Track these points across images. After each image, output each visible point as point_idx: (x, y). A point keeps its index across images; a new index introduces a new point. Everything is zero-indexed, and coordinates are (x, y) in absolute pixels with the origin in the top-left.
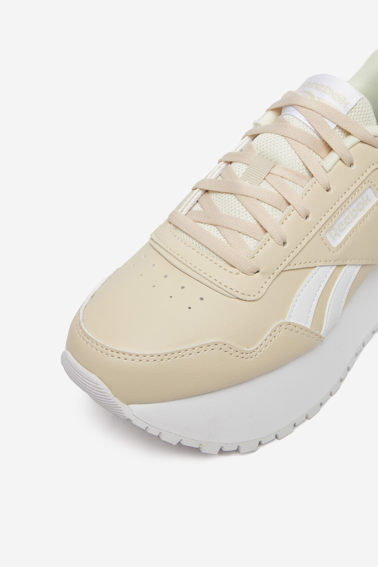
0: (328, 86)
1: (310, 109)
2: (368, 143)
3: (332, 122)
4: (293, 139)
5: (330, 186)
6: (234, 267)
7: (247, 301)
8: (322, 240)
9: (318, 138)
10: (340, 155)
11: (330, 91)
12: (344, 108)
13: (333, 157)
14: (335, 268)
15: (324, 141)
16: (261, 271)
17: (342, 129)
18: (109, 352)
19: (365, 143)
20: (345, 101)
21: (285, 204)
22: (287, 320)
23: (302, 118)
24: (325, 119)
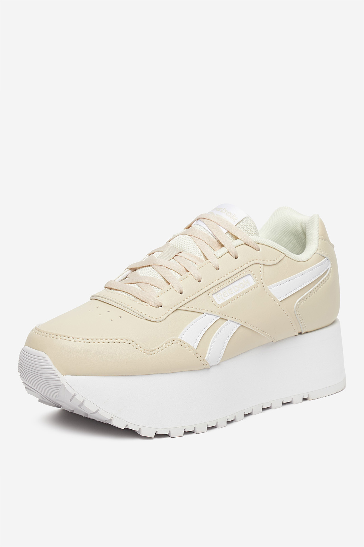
0: (225, 209)
1: (210, 220)
2: (249, 245)
3: (224, 228)
4: (196, 237)
5: (218, 266)
6: (145, 302)
7: (151, 321)
8: (210, 298)
9: (214, 239)
10: (227, 248)
11: (226, 211)
12: (234, 221)
13: (224, 250)
14: (219, 319)
15: (219, 241)
16: (163, 305)
17: (233, 235)
18: (55, 336)
19: (247, 245)
20: (235, 217)
21: (185, 271)
22: (179, 337)
23: (204, 226)
24: (219, 226)
